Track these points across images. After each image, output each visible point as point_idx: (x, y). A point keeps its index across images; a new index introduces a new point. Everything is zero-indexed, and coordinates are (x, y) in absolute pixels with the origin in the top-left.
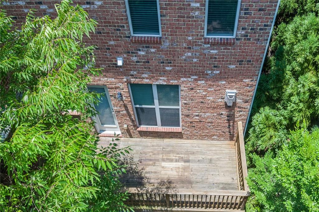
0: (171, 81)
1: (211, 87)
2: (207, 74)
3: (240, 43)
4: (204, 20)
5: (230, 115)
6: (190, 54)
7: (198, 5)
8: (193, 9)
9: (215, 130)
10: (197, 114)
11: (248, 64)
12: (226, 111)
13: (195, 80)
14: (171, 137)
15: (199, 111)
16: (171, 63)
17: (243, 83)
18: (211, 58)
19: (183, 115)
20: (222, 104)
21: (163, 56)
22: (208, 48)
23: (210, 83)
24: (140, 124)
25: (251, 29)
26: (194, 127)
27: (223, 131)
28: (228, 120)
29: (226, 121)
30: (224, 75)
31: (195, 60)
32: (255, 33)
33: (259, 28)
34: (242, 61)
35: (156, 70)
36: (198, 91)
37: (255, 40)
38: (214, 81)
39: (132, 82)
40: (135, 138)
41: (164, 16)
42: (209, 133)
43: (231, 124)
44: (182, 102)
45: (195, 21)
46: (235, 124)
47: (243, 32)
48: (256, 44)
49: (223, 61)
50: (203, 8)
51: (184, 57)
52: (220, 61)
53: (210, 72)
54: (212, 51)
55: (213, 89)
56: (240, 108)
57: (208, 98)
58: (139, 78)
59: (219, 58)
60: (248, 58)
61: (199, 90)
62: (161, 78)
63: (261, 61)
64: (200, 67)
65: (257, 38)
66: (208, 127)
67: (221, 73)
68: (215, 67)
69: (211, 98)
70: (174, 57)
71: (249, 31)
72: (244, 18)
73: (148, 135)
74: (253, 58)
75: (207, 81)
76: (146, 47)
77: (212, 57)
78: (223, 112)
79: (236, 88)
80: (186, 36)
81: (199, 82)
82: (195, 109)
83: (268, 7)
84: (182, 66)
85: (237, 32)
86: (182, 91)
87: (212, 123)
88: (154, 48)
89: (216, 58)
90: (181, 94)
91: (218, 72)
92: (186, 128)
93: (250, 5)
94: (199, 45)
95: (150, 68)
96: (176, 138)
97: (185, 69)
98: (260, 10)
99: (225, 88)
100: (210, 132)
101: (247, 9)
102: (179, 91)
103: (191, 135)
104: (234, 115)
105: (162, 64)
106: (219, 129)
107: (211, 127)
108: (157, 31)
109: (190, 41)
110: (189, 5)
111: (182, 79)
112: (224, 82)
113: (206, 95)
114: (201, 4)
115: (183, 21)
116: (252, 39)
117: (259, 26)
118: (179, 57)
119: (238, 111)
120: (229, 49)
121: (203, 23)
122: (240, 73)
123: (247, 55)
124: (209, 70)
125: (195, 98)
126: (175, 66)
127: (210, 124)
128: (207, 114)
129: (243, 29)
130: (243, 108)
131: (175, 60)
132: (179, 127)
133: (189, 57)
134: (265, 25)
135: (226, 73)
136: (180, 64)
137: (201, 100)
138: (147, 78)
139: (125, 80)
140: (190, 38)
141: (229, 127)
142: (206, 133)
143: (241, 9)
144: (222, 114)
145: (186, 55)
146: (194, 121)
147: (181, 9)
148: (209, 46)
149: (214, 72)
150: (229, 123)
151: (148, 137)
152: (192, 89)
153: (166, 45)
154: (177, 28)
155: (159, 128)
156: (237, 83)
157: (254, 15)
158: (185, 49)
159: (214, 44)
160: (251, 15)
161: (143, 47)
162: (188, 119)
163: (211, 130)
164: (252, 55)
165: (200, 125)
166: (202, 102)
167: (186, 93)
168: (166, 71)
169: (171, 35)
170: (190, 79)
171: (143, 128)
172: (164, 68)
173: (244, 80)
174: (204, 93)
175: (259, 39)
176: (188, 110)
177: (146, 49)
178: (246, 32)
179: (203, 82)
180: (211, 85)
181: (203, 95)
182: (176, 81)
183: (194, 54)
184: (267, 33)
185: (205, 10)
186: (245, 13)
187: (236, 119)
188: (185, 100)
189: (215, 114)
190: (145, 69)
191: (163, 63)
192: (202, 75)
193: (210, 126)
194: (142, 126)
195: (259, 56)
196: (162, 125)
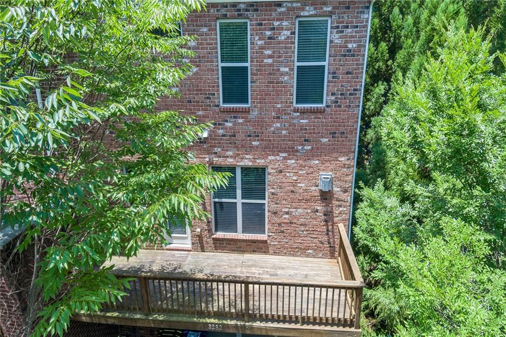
0: (258, 161)
1: (303, 169)
2: (297, 151)
3: (331, 111)
4: (293, 85)
5: (327, 212)
6: (278, 125)
7: (287, 69)
8: (282, 74)
9: (310, 239)
10: (287, 210)
11: (342, 137)
12: (322, 205)
13: (285, 158)
14: (254, 251)
15: (289, 206)
16: (258, 136)
17: (338, 162)
18: (301, 130)
19: (270, 211)
20: (316, 194)
21: (251, 128)
22: (297, 117)
23: (301, 162)
24: (216, 230)
25: (341, 94)
26: (283, 232)
27: (320, 240)
28: (326, 221)
29: (323, 223)
30: (316, 152)
31: (284, 132)
32: (345, 99)
33: (349, 92)
34: (335, 133)
35: (243, 146)
36: (288, 174)
37: (346, 107)
38: (305, 160)
39: (214, 162)
40: (207, 252)
41: (254, 82)
42: (302, 243)
43: (330, 228)
44: (269, 191)
45: (284, 87)
46: (335, 227)
47: (333, 98)
48: (348, 111)
49: (314, 133)
50: (292, 72)
51: (272, 129)
52: (311, 133)
53: (300, 148)
54: (302, 121)
55: (304, 172)
56: (339, 201)
57: (299, 185)
58: (223, 157)
59: (309, 129)
60: (342, 129)
61: (289, 172)
62: (247, 157)
63: (356, 133)
64: (289, 141)
65: (348, 104)
66: (301, 232)
67: (312, 148)
68: (306, 140)
69: (303, 185)
70: (262, 128)
71: (339, 96)
72: (332, 82)
73: (225, 247)
74: (347, 129)
75: (297, 160)
76: (235, 117)
77: (302, 128)
78: (319, 208)
79: (332, 170)
80: (275, 103)
81: (289, 161)
82: (284, 202)
83: (355, 70)
84: (270, 140)
85: (327, 98)
86: (269, 174)
87: (305, 225)
88: (242, 118)
89: (306, 129)
90: (269, 178)
91: (309, 148)
92: (273, 234)
93: (337, 68)
94: (290, 114)
95: (235, 143)
96: (260, 252)
97: (273, 144)
98: (347, 73)
99: (319, 169)
100: (304, 242)
101: (334, 73)
102: (266, 175)
103: (279, 246)
104: (332, 212)
105: (248, 138)
106: (316, 236)
107: (305, 233)
108: (247, 102)
109: (279, 109)
110: (279, 70)
111: (270, 158)
112: (317, 162)
113: (297, 180)
114: (289, 69)
115: (273, 87)
116: (342, 106)
117: (349, 90)
118: (267, 129)
119: (336, 206)
120: (320, 118)
121: (292, 89)
122: (334, 149)
123: (339, 126)
124: (300, 145)
125: (284, 185)
126: (262, 140)
127: (302, 228)
128: (299, 210)
129: (333, 94)
130: (342, 201)
131: (263, 133)
132: (264, 235)
133: (278, 129)
134: (355, 90)
135: (318, 149)
136: (268, 137)
137: (292, 188)
138: (231, 157)
139: (207, 159)
140: (279, 106)
141: (328, 234)
142: (298, 244)
143: (329, 73)
144: (317, 211)
145: (274, 126)
146: (283, 223)
147: (271, 74)
148: (298, 114)
149: (305, 148)
150: (327, 225)
151: (224, 250)
152: (281, 172)
153: (255, 114)
154: (266, 95)
155: (240, 235)
156: (332, 162)
157: (342, 78)
158: (274, 118)
159: (303, 112)
160: (339, 79)
161: (231, 117)
162: (276, 219)
163: (305, 239)
164: (344, 126)
165: (291, 229)
166: (292, 191)
167: (274, 178)
168: (252, 147)
169: (260, 103)
170: (278, 158)
171: (220, 235)
172: (251, 144)
173: (340, 159)
174: (295, 178)
175: (350, 106)
176: (276, 204)
177: (233, 120)
178: (336, 98)
179: (293, 161)
180: (301, 166)
181: (294, 180)
182: (263, 161)
183: (283, 125)
184: (357, 98)
185: (293, 75)
186: (333, 77)
187: (336, 219)
188: (273, 188)
189: (309, 211)
190: (230, 145)
191: (250, 136)
192: (292, 152)
193: (303, 231)
194: (218, 233)
195: (353, 126)
196: (243, 231)
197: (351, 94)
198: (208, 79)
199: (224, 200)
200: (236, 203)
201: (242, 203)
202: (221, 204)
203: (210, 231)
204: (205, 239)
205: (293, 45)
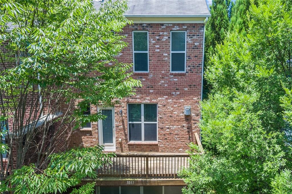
0: (153, 100)
1: (176, 104)
2: (173, 95)
3: (189, 74)
4: (170, 62)
5: (189, 127)
6: (163, 82)
7: (167, 54)
8: (165, 57)
9: (180, 142)
10: (168, 126)
11: (194, 88)
12: (186, 123)
13: (167, 99)
14: (151, 151)
15: (169, 124)
16: (153, 87)
17: (193, 100)
18: (174, 84)
19: (159, 127)
20: (183, 117)
21: (149, 83)
22: (172, 78)
23: (174, 100)
24: (130, 140)
25: (193, 67)
26: (166, 139)
27: (186, 142)
28: (188, 132)
29: (187, 133)
30: (182, 95)
31: (166, 85)
32: (195, 69)
34: (191, 85)
35: (145, 93)
36: (168, 107)
37: (196, 72)
38: (177, 100)
39: (130, 101)
41: (151, 60)
42: (176, 145)
43: (191, 135)
44: (159, 116)
45: (165, 63)
46: (193, 135)
47: (189, 68)
48: (197, 75)
49: (181, 86)
51: (160, 83)
52: (179, 86)
53: (174, 93)
54: (174, 80)
55: (177, 106)
56: (194, 121)
57: (174, 113)
58: (135, 98)
60: (194, 84)
61: (169, 106)
62: (147, 98)
63: (201, 85)
64: (169, 90)
65: (196, 71)
66: (176, 139)
67: (180, 93)
68: (177, 89)
69: (176, 113)
70: (154, 83)
71: (192, 67)
72: (188, 61)
73: (135, 149)
74: (196, 83)
75: (173, 99)
76: (141, 78)
77: (175, 83)
78: (184, 125)
79: (190, 104)
80: (161, 71)
81: (169, 100)
82: (166, 122)
83: (199, 55)
84: (159, 90)
85: (186, 68)
86: (159, 107)
87: (178, 134)
88: (145, 78)
89: (177, 84)
90: (158, 109)
91: (179, 93)
92: (161, 141)
93: (190, 54)
94: (168, 76)
95: (141, 91)
96: (154, 151)
97: (161, 92)
98: (195, 57)
99: (184, 104)
100: (178, 144)
101: (189, 56)
102: (157, 108)
103: (164, 147)
104: (191, 127)
105: (148, 89)
106: (183, 141)
107: (178, 139)
108: (147, 70)
109: (163, 74)
110: (163, 55)
111: (159, 98)
112: (183, 100)
113: (173, 110)
114: (168, 54)
115: (160, 63)
116: (194, 72)
117: (196, 65)
118: (157, 84)
119: (193, 123)
120: (183, 78)
121: (169, 64)
122: (191, 93)
123: (193, 82)
124: (174, 92)
125: (166, 113)
126: (155, 89)
127: (176, 136)
128: (175, 126)
129: (189, 66)
130: (196, 120)
131: (155, 86)
132: (156, 142)
134: (199, 64)
135: (183, 93)
136: (158, 88)
137: (170, 114)
138: (139, 98)
139: (126, 100)
140: (163, 72)
141: (190, 139)
142: (175, 146)
143: (187, 57)
144: (184, 127)
146: (166, 134)
147: (159, 57)
148: (173, 76)
149: (177, 93)
150: (189, 134)
151: (134, 151)
152: (165, 106)
153: (151, 76)
154: (157, 67)
155: (143, 142)
156: (190, 100)
157: (193, 59)
158: (161, 78)
159: (175, 75)
160: (191, 59)
161: (139, 78)
162: (162, 132)
163: (178, 142)
164: (195, 82)
165: (170, 137)
166: (171, 116)
167: (161, 109)
168: (150, 93)
169: (154, 70)
170: (163, 99)
171: (132, 142)
172: (149, 91)
173: (194, 99)
174: (172, 109)
175: (197, 72)
176: (162, 123)
178: (191, 68)
179: (171, 100)
180: (175, 102)
181: (171, 110)
182: (155, 100)
183: (165, 82)
184: (200, 68)
185: (170, 57)
186: (189, 59)
187: (193, 131)
188: (161, 115)
189: (180, 127)
190: (138, 92)
191: (149, 87)
192: (170, 95)
194: (131, 141)
195: (199, 82)
196: (145, 140)
197: (197, 67)
198: (128, 59)
199: (134, 122)
200: (141, 124)
201: (144, 124)
202: (133, 124)
203: (126, 140)
204: (123, 145)
205: (169, 43)
